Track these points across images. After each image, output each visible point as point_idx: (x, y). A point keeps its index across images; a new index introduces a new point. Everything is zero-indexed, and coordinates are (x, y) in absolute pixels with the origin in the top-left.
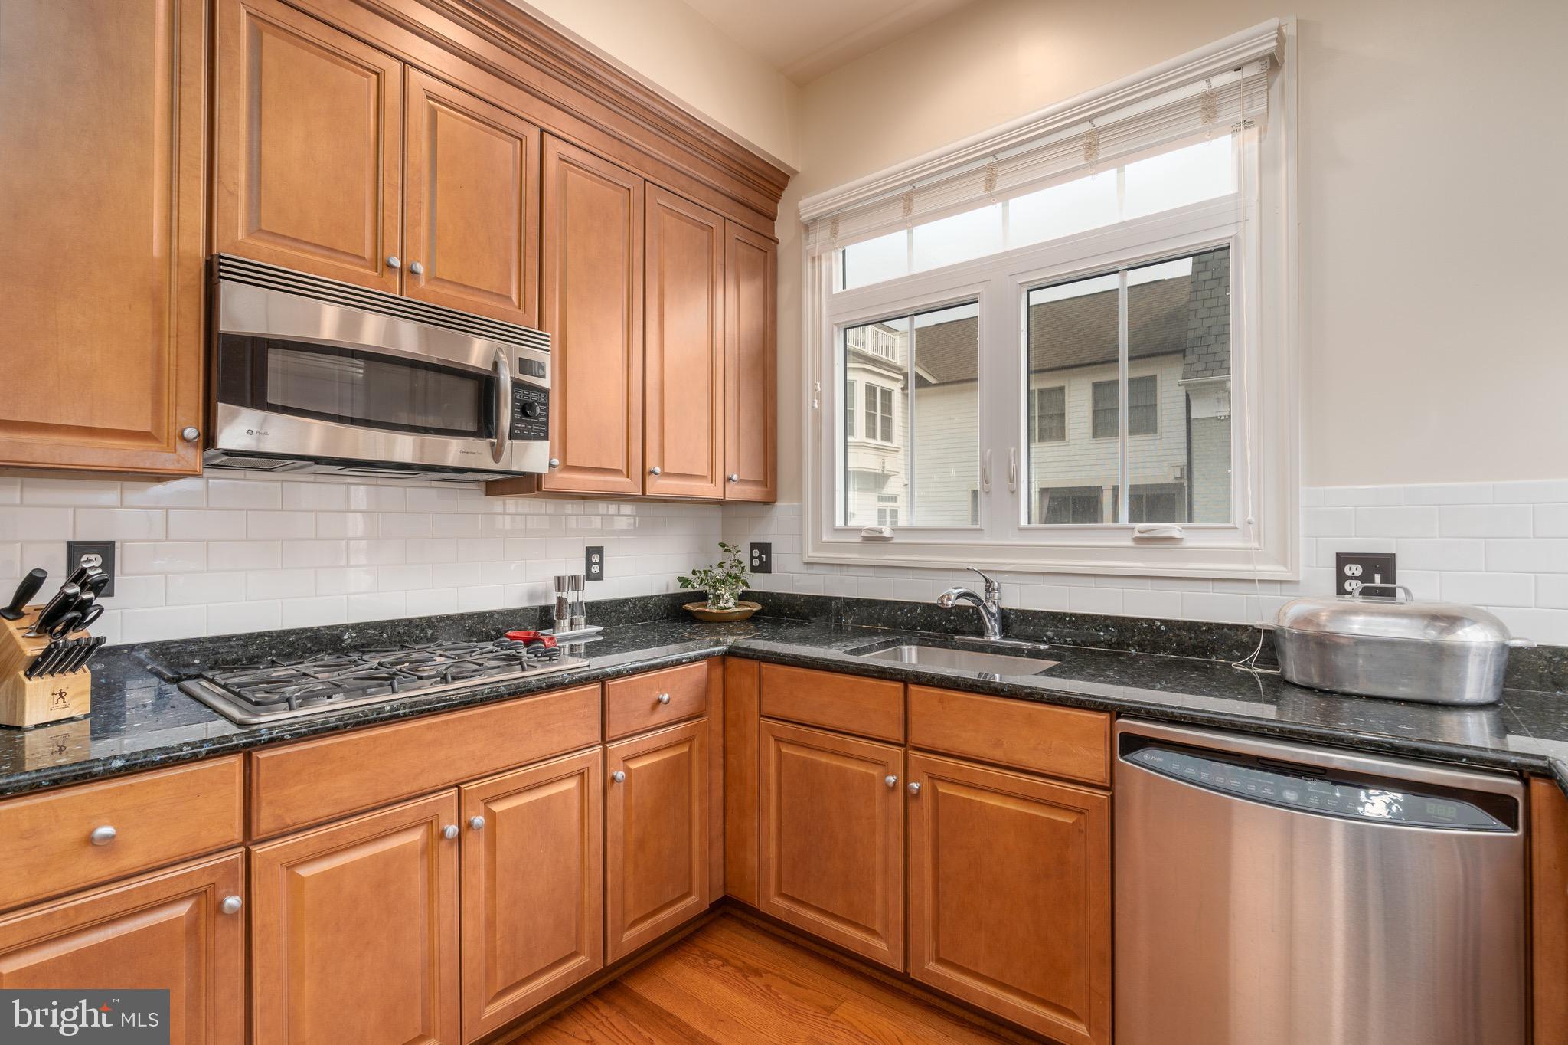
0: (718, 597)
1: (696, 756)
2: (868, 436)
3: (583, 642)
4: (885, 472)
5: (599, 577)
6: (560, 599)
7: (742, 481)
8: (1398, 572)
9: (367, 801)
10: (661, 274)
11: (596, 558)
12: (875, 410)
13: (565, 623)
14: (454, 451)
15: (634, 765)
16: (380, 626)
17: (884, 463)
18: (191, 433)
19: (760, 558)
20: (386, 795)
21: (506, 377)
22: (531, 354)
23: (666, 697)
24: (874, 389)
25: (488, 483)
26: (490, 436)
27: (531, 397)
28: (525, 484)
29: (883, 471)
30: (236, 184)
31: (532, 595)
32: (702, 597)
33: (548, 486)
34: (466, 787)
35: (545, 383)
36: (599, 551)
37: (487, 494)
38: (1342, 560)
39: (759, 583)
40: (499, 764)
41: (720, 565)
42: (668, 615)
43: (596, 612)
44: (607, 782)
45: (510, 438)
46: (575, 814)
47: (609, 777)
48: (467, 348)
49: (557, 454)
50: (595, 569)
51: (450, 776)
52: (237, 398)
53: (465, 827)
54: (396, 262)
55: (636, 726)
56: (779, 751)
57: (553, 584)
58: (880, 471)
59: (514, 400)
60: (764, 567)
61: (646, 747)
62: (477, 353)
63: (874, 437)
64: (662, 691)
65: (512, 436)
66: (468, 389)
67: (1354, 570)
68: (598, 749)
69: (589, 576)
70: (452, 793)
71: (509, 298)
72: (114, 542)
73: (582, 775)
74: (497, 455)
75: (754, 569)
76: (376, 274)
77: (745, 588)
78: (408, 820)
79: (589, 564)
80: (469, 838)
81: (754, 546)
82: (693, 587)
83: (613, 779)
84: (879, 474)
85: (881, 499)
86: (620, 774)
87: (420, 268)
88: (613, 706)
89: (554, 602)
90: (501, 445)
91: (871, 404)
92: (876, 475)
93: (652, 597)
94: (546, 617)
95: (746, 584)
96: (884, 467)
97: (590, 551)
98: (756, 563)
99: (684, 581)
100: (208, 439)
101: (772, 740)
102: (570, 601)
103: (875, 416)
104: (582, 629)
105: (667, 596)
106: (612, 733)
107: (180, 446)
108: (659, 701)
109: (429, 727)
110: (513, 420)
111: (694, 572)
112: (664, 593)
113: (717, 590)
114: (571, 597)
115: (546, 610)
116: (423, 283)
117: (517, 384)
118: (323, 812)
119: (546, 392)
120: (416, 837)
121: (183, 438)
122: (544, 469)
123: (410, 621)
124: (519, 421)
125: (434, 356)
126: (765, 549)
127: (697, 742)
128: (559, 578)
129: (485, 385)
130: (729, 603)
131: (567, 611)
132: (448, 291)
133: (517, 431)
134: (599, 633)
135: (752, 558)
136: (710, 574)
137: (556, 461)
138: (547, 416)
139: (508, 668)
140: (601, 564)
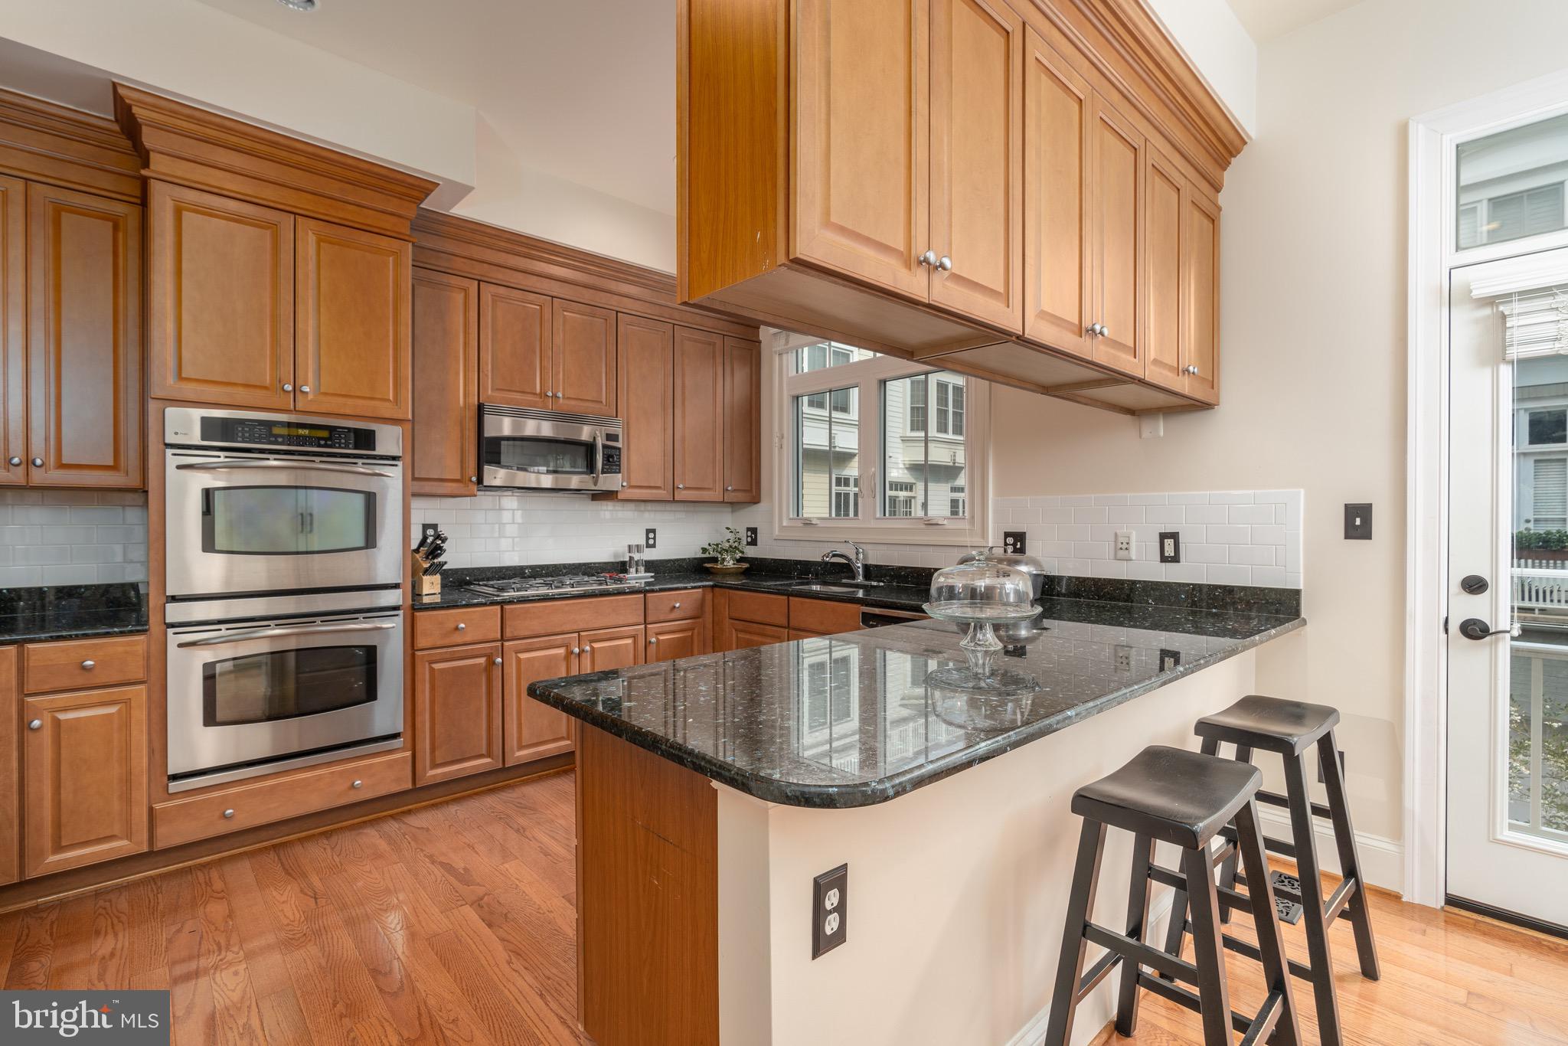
0: (724, 559)
1: (695, 637)
2: (939, 431)
3: (643, 581)
4: (957, 465)
5: (654, 546)
6: (630, 557)
7: (734, 491)
8: (1027, 541)
9: (543, 632)
10: (683, 375)
11: (651, 535)
12: (946, 405)
13: (633, 570)
14: (575, 482)
15: (661, 638)
16: (542, 567)
17: (955, 456)
18: (474, 479)
19: (751, 537)
20: (549, 631)
21: (600, 442)
22: (612, 430)
23: (677, 605)
24: (947, 386)
25: (593, 495)
26: (592, 473)
27: (613, 452)
28: (608, 495)
29: (954, 463)
30: (487, 371)
31: (616, 555)
32: (714, 560)
33: (620, 496)
34: (582, 634)
35: (619, 445)
36: (654, 531)
37: (592, 500)
38: (1007, 535)
39: (751, 552)
40: (596, 626)
41: (728, 541)
42: (696, 570)
43: (650, 566)
44: (647, 644)
45: (602, 474)
46: (631, 656)
47: (648, 640)
48: (580, 431)
49: (626, 479)
50: (651, 542)
51: (575, 627)
52: (490, 463)
53: (582, 651)
54: (550, 394)
55: (662, 618)
56: (737, 637)
57: (627, 549)
58: (951, 464)
59: (603, 454)
60: (753, 542)
61: (667, 629)
62: (585, 433)
63: (946, 431)
64: (676, 602)
65: (603, 473)
66: (582, 449)
67: (1010, 540)
68: (643, 626)
69: (648, 546)
70: (576, 635)
71: (602, 402)
72: (437, 525)
73: (634, 637)
74: (595, 484)
75: (749, 544)
76: (541, 400)
77: (740, 555)
78: (558, 643)
79: (648, 538)
80: (584, 655)
81: (748, 529)
82: (709, 553)
83: (650, 642)
84: (950, 466)
85: (954, 489)
86: (653, 640)
87: (560, 395)
88: (650, 606)
89: (627, 559)
90: (598, 476)
91: (942, 400)
92: (947, 468)
93: (685, 559)
94: (622, 567)
95: (743, 552)
96: (954, 460)
97: (648, 531)
98: (749, 539)
99: (704, 550)
100: (480, 481)
101: (734, 631)
102: (636, 559)
103: (946, 412)
104: (642, 574)
105: (695, 559)
106: (649, 619)
107: (470, 484)
108: (674, 607)
109: (567, 605)
110: (603, 464)
111: (709, 545)
112: (693, 557)
113: (722, 555)
114: (637, 556)
115: (623, 563)
116: (561, 400)
117: (605, 447)
118: (527, 633)
119: (619, 449)
120: (562, 651)
121: (471, 481)
122: (620, 488)
123: (555, 565)
124: (606, 465)
125: (562, 437)
126: (754, 531)
127: (696, 631)
128: (629, 546)
129: (590, 448)
130: (730, 563)
131: (633, 563)
132: (573, 403)
133: (605, 470)
134: (652, 577)
135: (747, 536)
136: (720, 546)
137: (625, 484)
138: (620, 461)
139: (601, 584)
140: (654, 538)
